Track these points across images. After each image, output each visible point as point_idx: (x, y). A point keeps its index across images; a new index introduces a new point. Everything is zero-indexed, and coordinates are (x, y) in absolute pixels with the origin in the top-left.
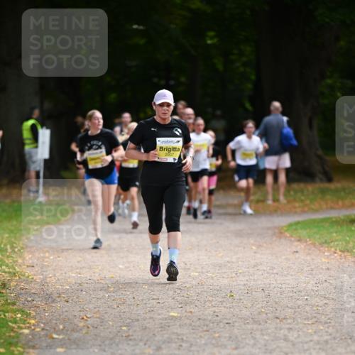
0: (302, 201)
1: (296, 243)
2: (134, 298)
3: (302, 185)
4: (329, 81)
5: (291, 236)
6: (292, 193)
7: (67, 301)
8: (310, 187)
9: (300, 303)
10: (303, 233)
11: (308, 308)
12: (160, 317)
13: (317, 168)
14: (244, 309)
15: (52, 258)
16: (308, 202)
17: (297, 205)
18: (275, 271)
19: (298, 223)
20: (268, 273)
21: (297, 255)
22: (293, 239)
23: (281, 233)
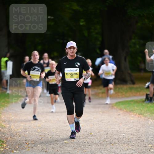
0: (122, 93)
1: (119, 111)
2: (49, 135)
3: (122, 86)
4: (133, 41)
5: (117, 108)
6: (117, 89)
7: (20, 136)
8: (125, 87)
9: (121, 137)
10: (122, 106)
11: (124, 139)
12: (60, 143)
13: (128, 78)
14: (97, 140)
15: (13, 117)
16: (124, 93)
17: (119, 94)
18: (110, 123)
19: (120, 102)
20: (107, 124)
21: (119, 116)
22: (118, 109)
23: (112, 107)
